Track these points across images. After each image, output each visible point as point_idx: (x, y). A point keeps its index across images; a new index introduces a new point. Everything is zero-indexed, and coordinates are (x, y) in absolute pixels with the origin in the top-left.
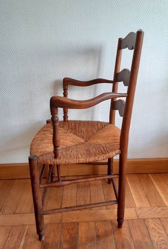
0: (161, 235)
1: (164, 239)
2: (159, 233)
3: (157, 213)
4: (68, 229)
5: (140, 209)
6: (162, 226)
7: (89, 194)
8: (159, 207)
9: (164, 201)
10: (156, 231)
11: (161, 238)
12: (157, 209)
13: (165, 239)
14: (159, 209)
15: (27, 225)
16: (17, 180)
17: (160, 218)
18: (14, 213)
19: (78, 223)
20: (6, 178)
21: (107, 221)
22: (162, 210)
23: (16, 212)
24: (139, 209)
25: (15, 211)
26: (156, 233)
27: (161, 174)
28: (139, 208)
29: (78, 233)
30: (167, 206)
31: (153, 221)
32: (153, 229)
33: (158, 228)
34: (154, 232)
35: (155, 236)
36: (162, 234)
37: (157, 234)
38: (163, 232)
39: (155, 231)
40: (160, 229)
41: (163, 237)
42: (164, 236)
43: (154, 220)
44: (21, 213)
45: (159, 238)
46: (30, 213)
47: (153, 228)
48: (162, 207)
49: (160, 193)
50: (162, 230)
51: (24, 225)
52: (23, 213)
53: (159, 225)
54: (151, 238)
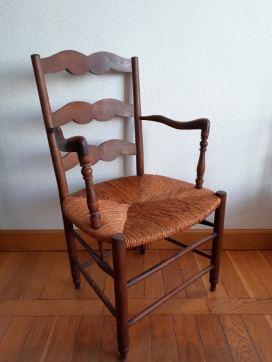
0: (242, 339)
1: (246, 344)
2: (239, 336)
3: (237, 308)
4: (112, 325)
5: (213, 300)
6: (243, 325)
8: (240, 298)
9: (248, 291)
10: (236, 334)
11: (242, 343)
12: (237, 301)
13: (248, 345)
14: (241, 302)
15: (56, 316)
16: (45, 253)
17: (241, 315)
18: (39, 299)
20: (30, 250)
21: (167, 315)
22: (244, 303)
23: (42, 297)
24: (211, 301)
25: (41, 295)
26: (235, 336)
27: (244, 251)
28: (211, 299)
30: (251, 297)
31: (232, 318)
32: (231, 331)
33: (238, 329)
34: (232, 334)
35: (234, 340)
36: (244, 338)
37: (236, 338)
38: (245, 335)
40: (241, 331)
41: (245, 342)
42: (246, 341)
43: (233, 316)
44: (48, 299)
45: (240, 343)
46: (61, 299)
47: (231, 329)
48: (244, 298)
49: (241, 279)
50: (244, 332)
51: (51, 316)
52: (51, 299)
53: (240, 324)
54: (227, 343)
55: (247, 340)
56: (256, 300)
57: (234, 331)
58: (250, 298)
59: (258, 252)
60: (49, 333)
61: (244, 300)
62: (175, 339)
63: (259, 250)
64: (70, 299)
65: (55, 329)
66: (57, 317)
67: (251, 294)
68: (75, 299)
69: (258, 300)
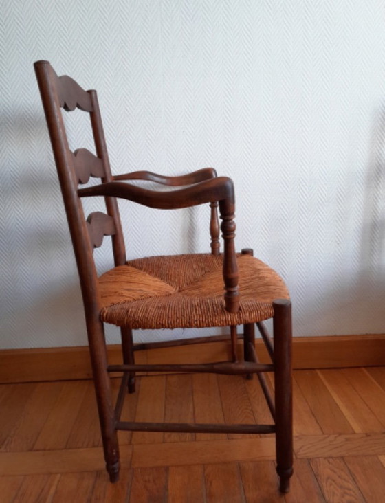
0: (347, 491)
1: (352, 499)
2: (341, 487)
3: (337, 447)
4: (146, 481)
5: (301, 439)
6: (347, 472)
7: (191, 410)
8: (340, 434)
9: (351, 423)
10: (336, 483)
11: (347, 497)
12: (336, 437)
13: (355, 498)
14: (342, 439)
15: (56, 474)
16: (41, 384)
17: (342, 458)
18: (31, 450)
19: (167, 469)
20: (18, 381)
21: (229, 463)
22: (347, 440)
23: (35, 448)
24: (297, 439)
25: (34, 445)
26: (334, 487)
27: (342, 370)
28: (297, 437)
29: (166, 488)
30: (356, 431)
31: (329, 462)
32: (329, 480)
33: (339, 477)
34: (331, 484)
35: (334, 493)
36: (349, 489)
37: (337, 490)
38: (351, 485)
39: (332, 482)
40: (345, 480)
41: (351, 495)
42: (352, 493)
43: (331, 460)
44: (45, 450)
45: (343, 497)
46: (65, 448)
47: (328, 478)
48: (345, 434)
49: (341, 407)
50: (348, 482)
51: (50, 474)
52: (50, 450)
53: (342, 470)
54: (324, 497)
55: (354, 492)
56: (364, 435)
57: (334, 481)
58: (354, 433)
59: (363, 369)
61: (348, 436)
62: (244, 497)
63: (364, 367)
64: (79, 448)
65: (56, 492)
66: (59, 475)
67: (357, 428)
68: (87, 447)
69: (368, 435)
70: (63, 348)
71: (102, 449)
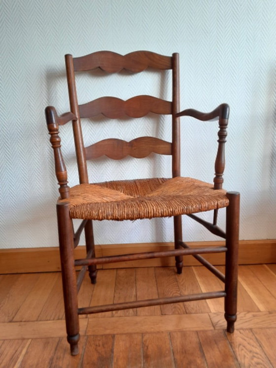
0: (255, 355)
1: (260, 361)
2: (251, 352)
3: (246, 322)
4: (96, 346)
5: (218, 315)
6: (255, 340)
7: (134, 293)
8: (249, 312)
9: (257, 304)
10: (246, 349)
11: (255, 359)
12: (245, 314)
13: (263, 361)
14: (250, 315)
15: (28, 339)
16: (24, 275)
17: (251, 329)
18: (11, 322)
19: (113, 336)
20: (7, 272)
21: (162, 332)
22: (254, 316)
23: (14, 320)
24: (215, 315)
25: (13, 318)
26: (245, 352)
27: (249, 266)
28: (215, 313)
29: (112, 351)
30: (261, 310)
31: (240, 333)
32: (241, 346)
33: (248, 343)
34: (242, 350)
35: (245, 356)
36: (257, 353)
37: (247, 354)
38: (258, 350)
39: (243, 348)
40: (253, 346)
41: (258, 358)
42: (260, 357)
43: (241, 331)
44: (21, 321)
45: (252, 359)
46: (37, 321)
47: (240, 345)
48: (253, 312)
49: (248, 292)
50: (256, 348)
51: (23, 339)
52: (25, 321)
53: (251, 339)
54: (237, 360)
55: (261, 355)
56: (268, 313)
57: (244, 346)
58: (259, 311)
59: (265, 266)
60: (18, 358)
61: (255, 313)
62: (173, 358)
63: (266, 264)
64: (47, 320)
65: (27, 353)
66: (30, 340)
67: (261, 307)
68: (53, 320)
69: (270, 313)
70: (40, 248)
71: (64, 321)
